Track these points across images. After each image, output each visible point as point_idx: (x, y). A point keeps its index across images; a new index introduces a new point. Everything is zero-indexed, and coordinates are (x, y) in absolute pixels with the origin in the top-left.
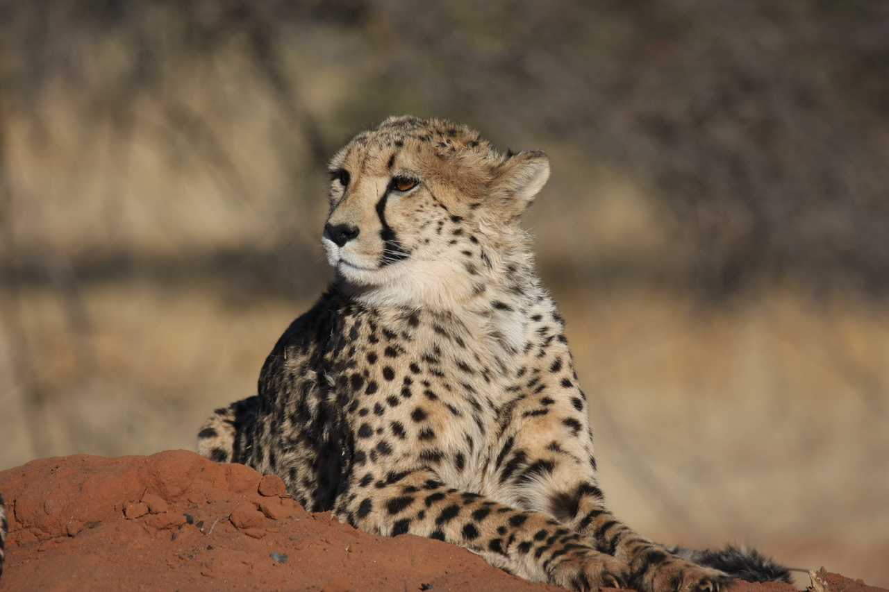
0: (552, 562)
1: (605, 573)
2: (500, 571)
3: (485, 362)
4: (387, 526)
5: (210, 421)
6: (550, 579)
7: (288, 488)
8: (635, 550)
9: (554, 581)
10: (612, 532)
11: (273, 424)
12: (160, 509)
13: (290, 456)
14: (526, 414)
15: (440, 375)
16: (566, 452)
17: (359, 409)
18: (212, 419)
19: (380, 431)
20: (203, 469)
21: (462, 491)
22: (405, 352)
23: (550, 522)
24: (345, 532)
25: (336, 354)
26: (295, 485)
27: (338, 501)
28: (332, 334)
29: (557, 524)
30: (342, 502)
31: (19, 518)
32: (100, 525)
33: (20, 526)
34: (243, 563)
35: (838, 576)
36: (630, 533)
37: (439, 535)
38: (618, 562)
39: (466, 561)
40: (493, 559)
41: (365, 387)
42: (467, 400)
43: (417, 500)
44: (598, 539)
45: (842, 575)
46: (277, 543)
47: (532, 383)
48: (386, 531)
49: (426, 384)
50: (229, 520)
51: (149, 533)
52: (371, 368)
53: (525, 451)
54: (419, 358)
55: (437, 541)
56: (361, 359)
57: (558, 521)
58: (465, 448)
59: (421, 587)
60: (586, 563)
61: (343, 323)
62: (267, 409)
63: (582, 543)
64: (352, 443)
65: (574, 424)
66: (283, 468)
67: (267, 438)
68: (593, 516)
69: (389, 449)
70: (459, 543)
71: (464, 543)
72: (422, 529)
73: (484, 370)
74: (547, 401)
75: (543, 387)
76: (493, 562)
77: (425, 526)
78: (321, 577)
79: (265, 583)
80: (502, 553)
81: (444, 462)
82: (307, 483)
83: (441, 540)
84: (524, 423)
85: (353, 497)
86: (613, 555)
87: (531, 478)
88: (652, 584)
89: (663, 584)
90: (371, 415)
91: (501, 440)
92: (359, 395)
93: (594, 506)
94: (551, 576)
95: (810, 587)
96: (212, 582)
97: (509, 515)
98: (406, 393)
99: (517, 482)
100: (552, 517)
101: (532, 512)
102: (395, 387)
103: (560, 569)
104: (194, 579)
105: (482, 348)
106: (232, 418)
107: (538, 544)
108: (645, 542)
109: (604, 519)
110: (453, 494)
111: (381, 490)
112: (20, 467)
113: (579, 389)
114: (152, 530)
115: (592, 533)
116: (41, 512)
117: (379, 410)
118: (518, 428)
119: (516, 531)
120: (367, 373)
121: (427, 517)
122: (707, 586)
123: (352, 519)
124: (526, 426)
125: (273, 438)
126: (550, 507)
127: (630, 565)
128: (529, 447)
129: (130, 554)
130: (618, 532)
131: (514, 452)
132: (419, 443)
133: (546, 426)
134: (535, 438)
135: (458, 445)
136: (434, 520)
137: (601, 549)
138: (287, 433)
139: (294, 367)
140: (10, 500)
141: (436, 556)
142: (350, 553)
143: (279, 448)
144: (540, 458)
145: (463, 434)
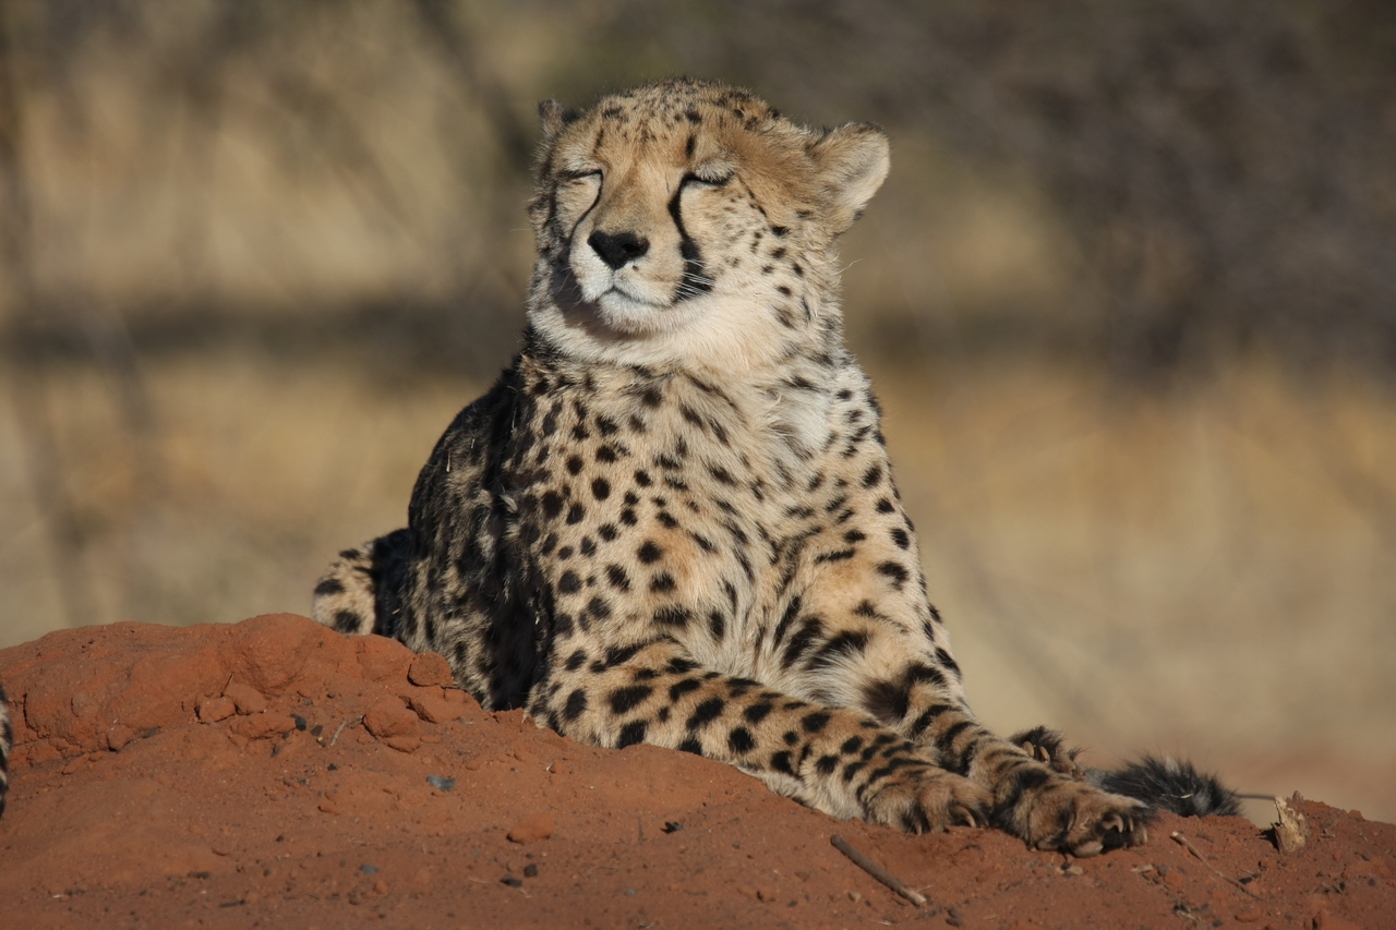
0: (870, 787)
1: (953, 804)
2: (790, 801)
3: (758, 469)
4: (610, 732)
5: (333, 569)
6: (867, 814)
7: (454, 674)
8: (1001, 768)
9: (874, 817)
10: (964, 739)
11: (431, 573)
12: (254, 707)
13: (456, 624)
14: (821, 559)
15: (681, 486)
16: (884, 618)
17: (558, 548)
18: (337, 565)
19: (591, 581)
20: (321, 644)
21: (727, 676)
22: (629, 454)
23: (867, 724)
24: (545, 741)
25: (517, 461)
26: (465, 669)
27: (534, 696)
28: (514, 430)
29: (877, 726)
30: (539, 696)
31: (31, 723)
32: (160, 732)
33: (33, 734)
34: (385, 791)
35: (1321, 805)
37: (691, 746)
38: (974, 786)
39: (736, 786)
40: (778, 783)
41: (565, 512)
42: (724, 526)
43: (657, 691)
44: (942, 750)
45: (1327, 803)
46: (439, 759)
47: (833, 506)
48: (609, 740)
49: (660, 502)
50: (362, 723)
51: (235, 744)
52: (573, 481)
53: (820, 618)
54: (650, 462)
56: (557, 465)
57: (878, 722)
58: (724, 605)
59: (665, 827)
60: (924, 788)
61: (533, 409)
62: (423, 550)
63: (917, 756)
64: (550, 603)
65: (895, 572)
66: (445, 642)
67: (422, 595)
68: (933, 714)
69: (606, 608)
70: (724, 758)
71: (732, 759)
72: (666, 736)
73: (755, 481)
74: (855, 536)
75: (850, 513)
76: (777, 787)
77: (670, 732)
78: (508, 812)
79: (418, 822)
80: (791, 773)
81: (693, 627)
82: (483, 668)
83: (695, 753)
84: (816, 572)
85: (556, 687)
86: (967, 776)
87: (832, 661)
88: (1028, 822)
89: (1045, 821)
90: (577, 557)
91: (781, 601)
92: (557, 525)
93: (933, 698)
94: (868, 811)
95: (1277, 824)
96: (335, 822)
97: (801, 713)
98: (629, 518)
99: (809, 668)
100: (869, 715)
101: (837, 708)
102: (610, 510)
103: (883, 798)
104: (308, 817)
105: (758, 448)
106: (368, 564)
107: (848, 759)
108: (1016, 754)
109: (950, 718)
110: (712, 680)
111: (599, 676)
112: (33, 643)
113: (903, 514)
114: (242, 740)
115: (932, 741)
116: (67, 713)
117: (588, 548)
118: (808, 581)
119: (813, 739)
120: (567, 490)
121: (673, 717)
123: (556, 722)
124: (820, 578)
125: (431, 595)
127: (994, 791)
128: (826, 611)
129: (206, 778)
130: (973, 739)
131: (803, 620)
132: (652, 597)
133: (851, 577)
134: (834, 596)
135: (712, 599)
136: (684, 722)
137: (947, 765)
138: (451, 587)
139: (459, 484)
140: (18, 694)
141: (688, 778)
142: (553, 775)
143: (440, 611)
144: (844, 628)
145: (721, 581)
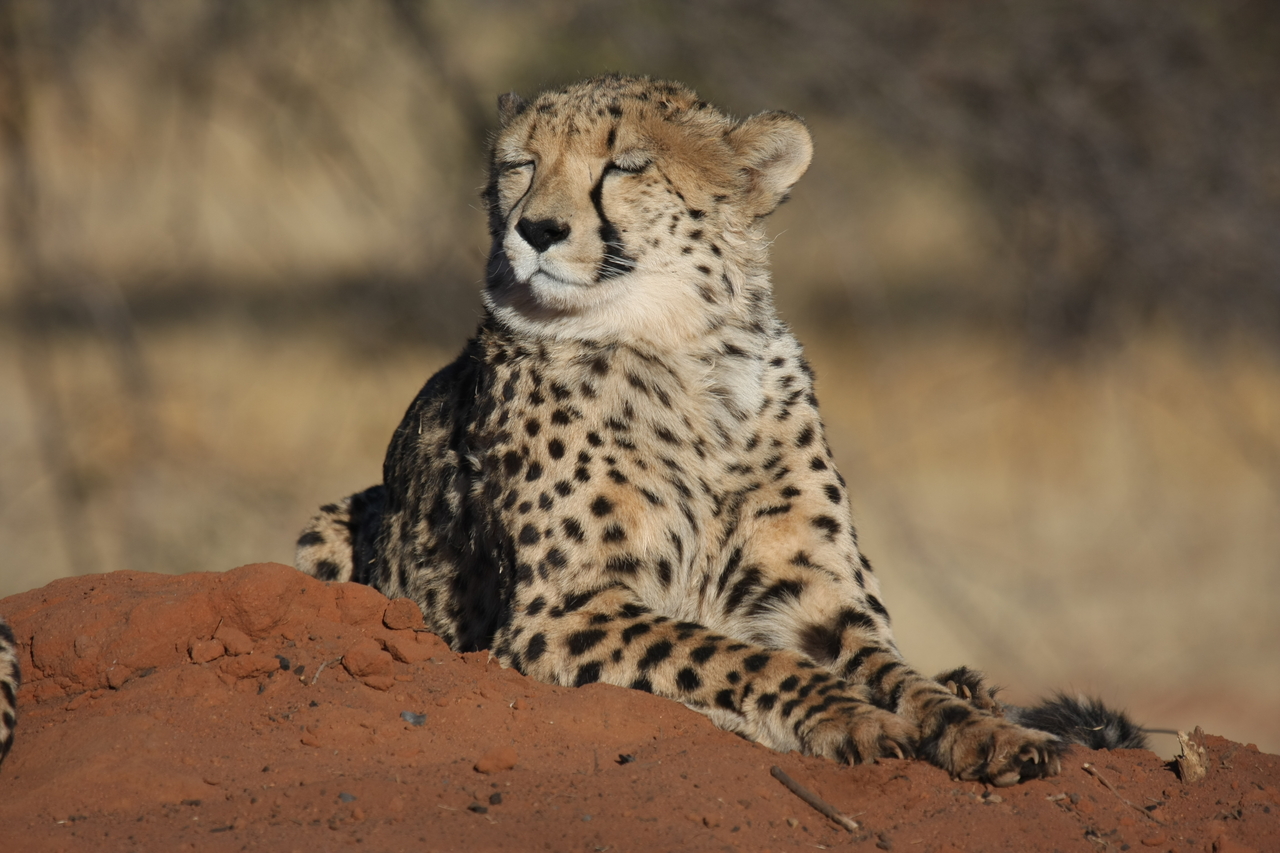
0: (807, 723)
1: (883, 738)
3: (699, 429)
4: (568, 671)
5: (314, 522)
6: (804, 747)
7: (425, 618)
8: (926, 705)
9: (811, 750)
10: (893, 678)
11: (404, 526)
12: (241, 648)
13: (427, 573)
14: (760, 513)
15: (629, 446)
16: (818, 567)
17: (518, 503)
18: (318, 519)
19: (549, 533)
20: (303, 591)
21: (675, 620)
22: (582, 417)
23: (803, 665)
24: (508, 680)
25: (481, 424)
26: (435, 614)
27: (498, 638)
28: (477, 396)
29: (812, 666)
30: (503, 639)
31: (38, 663)
32: (155, 672)
33: (39, 674)
34: (362, 725)
35: (1220, 739)
36: (917, 680)
37: (643, 685)
38: (902, 721)
39: (684, 721)
40: (722, 719)
41: (525, 470)
42: (670, 481)
43: (611, 634)
44: (872, 688)
45: (1225, 737)
46: (411, 697)
47: (770, 465)
48: (567, 679)
49: (610, 461)
50: (341, 663)
51: (225, 683)
52: (531, 442)
53: (759, 568)
54: (601, 424)
56: (516, 427)
57: (814, 662)
58: (671, 554)
59: (619, 759)
60: (856, 724)
61: (494, 376)
62: (396, 504)
63: (849, 693)
64: (511, 554)
65: (828, 525)
66: (417, 589)
67: (395, 546)
68: (864, 656)
69: (562, 558)
70: (672, 696)
71: (680, 696)
72: (619, 676)
73: (696, 440)
74: (791, 492)
75: (786, 471)
76: (721, 723)
77: (623, 672)
78: (474, 745)
79: (393, 754)
80: (734, 709)
81: (642, 574)
82: (451, 613)
83: (646, 691)
84: (756, 526)
85: (518, 631)
86: (895, 712)
87: (771, 607)
88: (952, 754)
89: (967, 753)
90: (536, 511)
91: (724, 552)
92: (517, 482)
93: (865, 641)
94: (805, 744)
95: (1179, 756)
96: (316, 754)
97: (743, 654)
98: (582, 475)
99: (750, 613)
100: (804, 656)
101: (775, 650)
102: (566, 468)
103: (818, 732)
104: (291, 750)
105: (698, 410)
106: (346, 518)
107: (787, 697)
108: (940, 692)
109: (879, 659)
110: (661, 624)
111: (558, 620)
112: (39, 589)
113: (835, 471)
114: (231, 679)
115: (864, 680)
116: (70, 654)
117: (546, 503)
118: (748, 534)
119: (754, 678)
120: (526, 450)
121: (626, 659)
122: (1030, 756)
123: (519, 663)
124: (759, 530)
125: (404, 546)
126: (800, 644)
127: (920, 726)
128: (765, 562)
129: (198, 714)
130: (901, 678)
131: (744, 570)
132: (604, 547)
133: (788, 530)
134: (772, 548)
135: (660, 548)
136: (636, 663)
137: (877, 702)
138: (422, 539)
139: (429, 445)
140: (25, 637)
141: (639, 714)
142: (515, 711)
143: (412, 560)
144: (782, 577)
145: (668, 532)
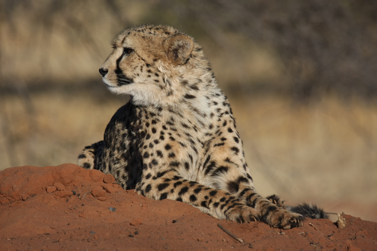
0: (228, 211)
1: (250, 215)
2: (206, 214)
3: (194, 123)
4: (158, 195)
5: (83, 151)
6: (227, 218)
7: (116, 180)
8: (264, 205)
9: (229, 219)
10: (254, 198)
11: (110, 152)
12: (61, 188)
13: (117, 166)
14: (215, 145)
15: (175, 130)
16: (232, 163)
17: (144, 146)
19: (152, 155)
20: (80, 172)
21: (189, 180)
22: (160, 121)
23: (227, 194)
24: (140, 198)
25: (134, 123)
26: (119, 178)
27: (137, 186)
29: (229, 194)
30: (139, 186)
31: (1, 193)
32: (36, 195)
33: (2, 196)
34: (97, 211)
35: (350, 216)
36: (261, 198)
37: (180, 200)
38: (256, 211)
39: (192, 210)
40: (203, 210)
41: (146, 136)
42: (188, 140)
43: (170, 185)
44: (247, 201)
45: (351, 215)
46: (111, 203)
47: (217, 132)
48: (157, 198)
49: (170, 134)
50: (91, 193)
52: (147, 129)
53: (215, 162)
54: (165, 123)
55: (179, 202)
56: (144, 124)
57: (230, 193)
59: (173, 221)
60: (242, 211)
62: (108, 146)
63: (240, 202)
64: (142, 161)
65: (235, 150)
66: (114, 171)
67: (108, 158)
68: (245, 191)
69: (156, 162)
70: (188, 203)
71: (191, 203)
72: (173, 197)
73: (194, 126)
74: (223, 139)
75: (221, 133)
77: (174, 196)
78: (130, 217)
79: (106, 220)
80: (206, 207)
81: (180, 167)
82: (124, 177)
84: (214, 149)
85: (143, 184)
86: (254, 208)
87: (219, 174)
88: (271, 220)
89: (275, 220)
90: (148, 148)
91: (205, 157)
92: (144, 140)
93: (246, 186)
95: (338, 221)
96: (83, 220)
97: (209, 191)
98: (162, 138)
99: (212, 175)
100: (227, 191)
101: (219, 189)
102: (157, 136)
103: (231, 214)
104: (76, 218)
106: (93, 150)
107: (222, 203)
108: (268, 202)
109: (250, 192)
110: (185, 182)
111: (155, 180)
112: (2, 171)
114: (58, 198)
115: (245, 198)
116: (11, 190)
117: (151, 146)
118: (212, 151)
119: (212, 198)
120: (146, 131)
121: (175, 192)
123: (143, 193)
124: (215, 150)
125: (110, 158)
126: (227, 187)
127: (261, 212)
128: (217, 160)
129: (49, 208)
130: (256, 198)
131: (210, 162)
132: (169, 159)
133: (224, 151)
134: (219, 156)
135: (185, 159)
136: (178, 193)
137: (249, 205)
138: (116, 156)
139: (120, 127)
141: (179, 208)
142: (142, 207)
143: (113, 162)
144: (222, 165)
145: (187, 154)
